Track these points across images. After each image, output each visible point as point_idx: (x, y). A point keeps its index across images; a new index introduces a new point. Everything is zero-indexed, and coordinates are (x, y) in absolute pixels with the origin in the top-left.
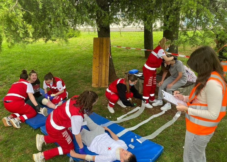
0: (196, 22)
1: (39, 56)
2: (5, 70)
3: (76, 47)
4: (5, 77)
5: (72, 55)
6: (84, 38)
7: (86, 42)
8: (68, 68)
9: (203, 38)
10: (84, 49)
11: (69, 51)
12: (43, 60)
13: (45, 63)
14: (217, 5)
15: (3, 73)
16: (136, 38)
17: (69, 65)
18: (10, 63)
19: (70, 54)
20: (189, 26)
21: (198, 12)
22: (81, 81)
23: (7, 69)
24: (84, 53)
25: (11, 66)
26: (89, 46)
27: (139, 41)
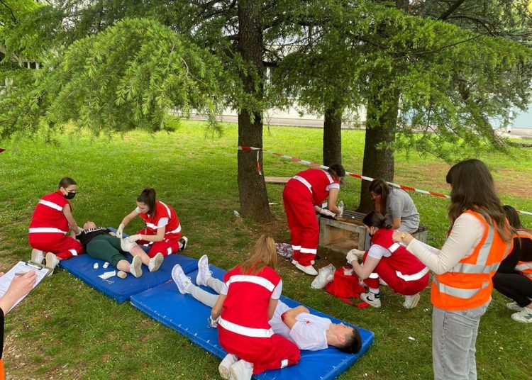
0: (429, 115)
1: (92, 164)
2: (20, 188)
3: (173, 150)
4: (25, 202)
5: (168, 167)
6: (189, 133)
7: (193, 142)
8: (163, 192)
9: (439, 142)
10: (191, 157)
11: (159, 158)
12: (103, 173)
13: (108, 179)
14: (468, 86)
15: (17, 195)
16: (301, 141)
17: (164, 186)
18: (27, 174)
19: (161, 164)
20: (416, 121)
21: (432, 100)
22: (195, 218)
23: (23, 186)
24: (192, 163)
25: (33, 182)
26: (201, 150)
27: (308, 147)
